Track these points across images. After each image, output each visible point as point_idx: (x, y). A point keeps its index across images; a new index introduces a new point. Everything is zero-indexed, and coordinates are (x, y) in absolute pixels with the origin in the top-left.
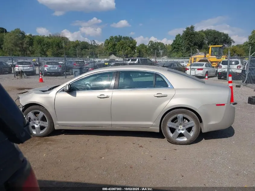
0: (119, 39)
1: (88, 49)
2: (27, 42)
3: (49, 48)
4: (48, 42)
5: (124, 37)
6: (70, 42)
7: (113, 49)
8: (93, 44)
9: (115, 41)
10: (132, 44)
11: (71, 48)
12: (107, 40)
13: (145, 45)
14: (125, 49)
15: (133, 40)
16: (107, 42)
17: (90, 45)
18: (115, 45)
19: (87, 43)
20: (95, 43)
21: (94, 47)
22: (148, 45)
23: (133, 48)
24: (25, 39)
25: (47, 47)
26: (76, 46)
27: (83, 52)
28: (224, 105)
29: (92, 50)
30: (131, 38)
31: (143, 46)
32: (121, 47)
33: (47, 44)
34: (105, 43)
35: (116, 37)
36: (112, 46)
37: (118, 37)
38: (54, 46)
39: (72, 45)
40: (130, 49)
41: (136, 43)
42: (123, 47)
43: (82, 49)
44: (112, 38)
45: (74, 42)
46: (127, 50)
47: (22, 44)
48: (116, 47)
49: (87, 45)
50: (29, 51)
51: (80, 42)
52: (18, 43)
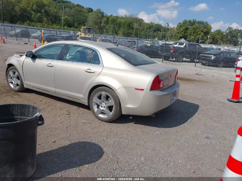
0: (192, 23)
1: (161, 31)
2: (105, 21)
3: (120, 28)
4: (120, 22)
5: (198, 22)
6: (145, 23)
7: (185, 33)
8: (166, 27)
9: (188, 25)
10: (206, 30)
11: (145, 29)
12: (180, 23)
13: (222, 31)
14: (197, 34)
15: (208, 24)
16: (180, 26)
17: (163, 27)
18: (187, 29)
19: (160, 26)
20: (168, 26)
21: (167, 30)
22: (226, 31)
23: (207, 33)
24: (103, 18)
25: (119, 26)
26: (150, 28)
27: (155, 34)
28: (143, 90)
29: (164, 33)
30: (206, 22)
31: (219, 32)
32: (194, 31)
33: (119, 24)
34: (178, 26)
35: (190, 22)
36: (184, 30)
37: (192, 21)
38: (126, 26)
39: (145, 27)
40: (202, 34)
41: (211, 28)
42: (195, 32)
43: (155, 31)
44: (185, 22)
45: (148, 24)
46: (200, 35)
47: (101, 23)
48: (188, 31)
49: (160, 28)
50: (106, 29)
51: (154, 24)
52: (97, 22)
